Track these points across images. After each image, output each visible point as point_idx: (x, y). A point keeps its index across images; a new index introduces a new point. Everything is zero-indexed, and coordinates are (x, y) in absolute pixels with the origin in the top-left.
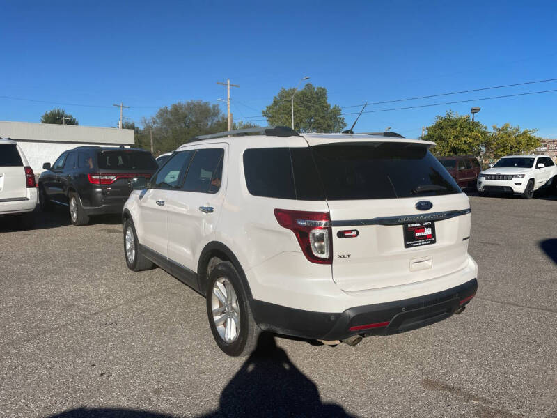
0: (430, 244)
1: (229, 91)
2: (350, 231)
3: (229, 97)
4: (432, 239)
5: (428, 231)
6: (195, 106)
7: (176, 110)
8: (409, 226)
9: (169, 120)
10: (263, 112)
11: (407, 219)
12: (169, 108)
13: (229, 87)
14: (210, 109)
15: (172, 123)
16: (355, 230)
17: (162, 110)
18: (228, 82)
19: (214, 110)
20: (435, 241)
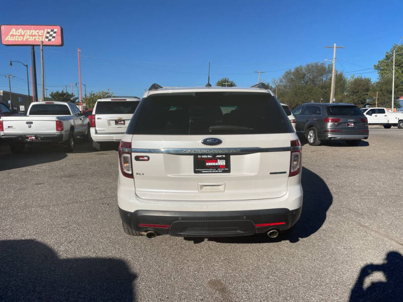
0: (222, 172)
1: (335, 52)
2: (143, 157)
3: (334, 57)
4: (227, 169)
5: (222, 163)
6: (313, 66)
7: (297, 71)
8: (199, 156)
9: (292, 78)
10: (375, 66)
11: (191, 151)
12: (293, 70)
13: (335, 49)
14: (325, 68)
15: (293, 81)
16: (147, 156)
17: (287, 72)
18: (335, 45)
19: (329, 68)
20: (229, 171)
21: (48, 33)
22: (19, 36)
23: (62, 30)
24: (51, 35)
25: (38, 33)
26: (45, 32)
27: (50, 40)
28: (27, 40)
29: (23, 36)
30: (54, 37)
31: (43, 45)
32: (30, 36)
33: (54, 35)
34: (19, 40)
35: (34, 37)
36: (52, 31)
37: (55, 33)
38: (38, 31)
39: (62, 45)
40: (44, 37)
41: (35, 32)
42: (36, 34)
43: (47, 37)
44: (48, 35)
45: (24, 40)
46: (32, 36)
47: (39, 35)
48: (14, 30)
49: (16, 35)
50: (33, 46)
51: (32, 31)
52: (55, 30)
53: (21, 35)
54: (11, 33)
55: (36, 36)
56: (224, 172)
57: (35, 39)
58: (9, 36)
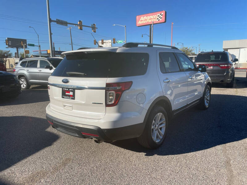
4: (73, 97)
5: (71, 93)
8: (64, 89)
11: (61, 85)
20: (74, 99)
21: (158, 16)
22: (144, 20)
23: (166, 13)
24: (160, 17)
25: (153, 17)
26: (157, 16)
27: (159, 20)
28: (148, 22)
29: (146, 20)
30: (161, 18)
31: (153, 24)
32: (149, 19)
33: (161, 17)
34: (145, 22)
35: (151, 20)
36: (160, 14)
37: (162, 15)
38: (153, 16)
39: (165, 22)
40: (156, 19)
41: (152, 17)
42: (153, 18)
43: (158, 19)
44: (158, 17)
45: (147, 22)
46: (150, 19)
47: (154, 18)
48: (142, 17)
49: (143, 20)
50: (151, 25)
51: (150, 16)
52: (162, 14)
53: (145, 20)
54: (141, 20)
55: (152, 19)
56: (72, 99)
57: (152, 21)
58: (140, 21)
